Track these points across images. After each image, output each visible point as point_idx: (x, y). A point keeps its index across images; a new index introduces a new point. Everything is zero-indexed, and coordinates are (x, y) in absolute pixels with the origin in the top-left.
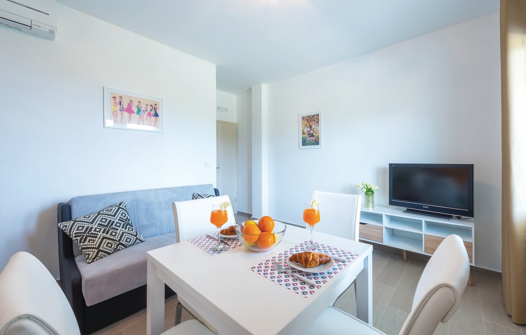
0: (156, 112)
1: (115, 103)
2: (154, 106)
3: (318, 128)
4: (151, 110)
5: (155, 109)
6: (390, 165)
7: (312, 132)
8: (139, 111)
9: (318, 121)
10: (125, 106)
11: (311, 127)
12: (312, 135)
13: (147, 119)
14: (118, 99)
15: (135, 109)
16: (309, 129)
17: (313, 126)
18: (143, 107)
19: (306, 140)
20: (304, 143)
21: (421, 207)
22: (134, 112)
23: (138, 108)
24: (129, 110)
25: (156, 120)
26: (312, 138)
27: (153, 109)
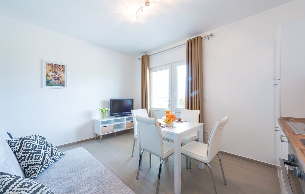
3: (63, 75)
6: (111, 99)
7: (57, 76)
9: (64, 70)
11: (56, 73)
12: (58, 79)
16: (54, 74)
17: (59, 73)
19: (51, 81)
20: (48, 83)
21: (121, 114)
26: (57, 81)
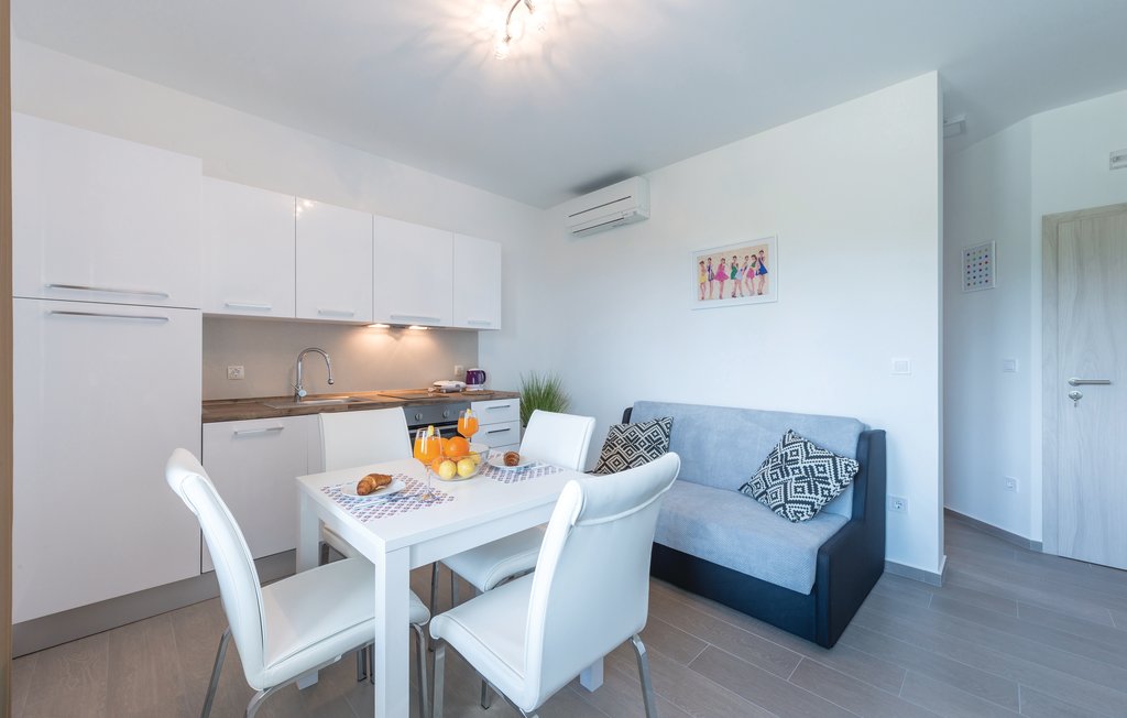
0: (761, 265)
1: (703, 271)
2: (758, 256)
4: (753, 265)
5: (761, 261)
8: (734, 271)
10: (715, 270)
13: (746, 283)
14: (706, 265)
15: (728, 272)
18: (741, 262)
22: (726, 277)
23: (733, 267)
24: (721, 276)
25: (763, 280)
27: (758, 262)
